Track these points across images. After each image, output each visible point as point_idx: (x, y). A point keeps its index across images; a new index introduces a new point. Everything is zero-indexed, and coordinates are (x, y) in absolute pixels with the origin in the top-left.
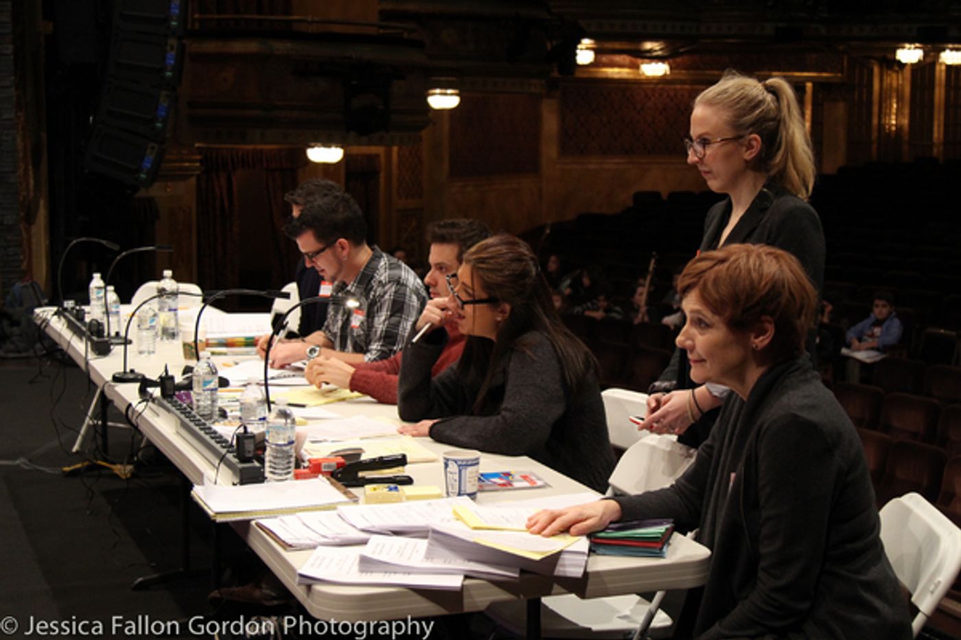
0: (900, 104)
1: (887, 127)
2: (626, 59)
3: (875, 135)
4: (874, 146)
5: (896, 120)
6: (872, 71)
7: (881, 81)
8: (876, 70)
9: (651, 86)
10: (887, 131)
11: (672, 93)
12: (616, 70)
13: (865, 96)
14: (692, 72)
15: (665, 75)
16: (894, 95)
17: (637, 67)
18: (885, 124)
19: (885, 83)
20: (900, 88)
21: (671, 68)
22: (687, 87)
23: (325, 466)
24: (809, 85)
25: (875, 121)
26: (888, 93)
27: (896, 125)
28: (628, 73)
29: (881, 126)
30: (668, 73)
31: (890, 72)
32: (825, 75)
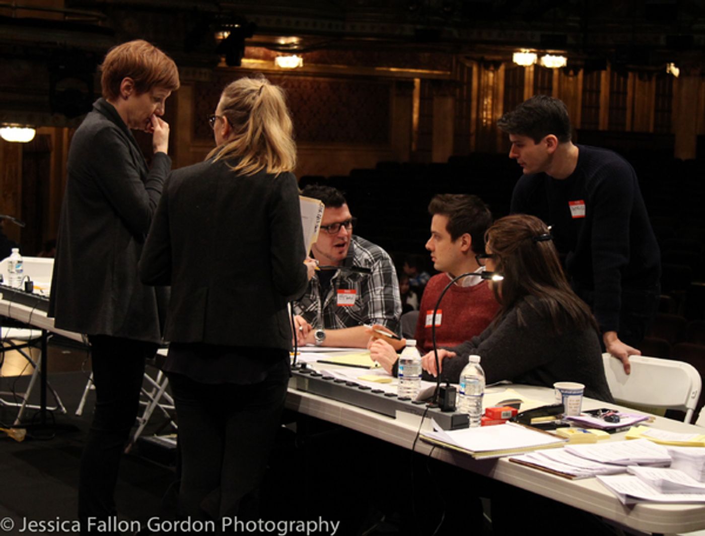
0: (495, 101)
1: (485, 121)
2: (262, 51)
3: (473, 128)
4: (473, 138)
5: (492, 114)
6: (470, 70)
7: (479, 78)
8: (475, 69)
9: (278, 77)
10: (484, 125)
11: (296, 84)
12: (252, 61)
13: (465, 93)
14: (320, 65)
15: (298, 67)
16: (490, 92)
17: (273, 59)
18: (483, 118)
19: (482, 81)
20: (496, 86)
21: (304, 62)
22: (310, 78)
23: (504, 415)
24: (417, 81)
25: (474, 116)
26: (485, 90)
27: (492, 120)
28: (262, 64)
29: (479, 120)
30: (301, 65)
31: (486, 72)
32: (436, 72)
